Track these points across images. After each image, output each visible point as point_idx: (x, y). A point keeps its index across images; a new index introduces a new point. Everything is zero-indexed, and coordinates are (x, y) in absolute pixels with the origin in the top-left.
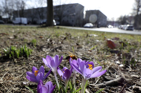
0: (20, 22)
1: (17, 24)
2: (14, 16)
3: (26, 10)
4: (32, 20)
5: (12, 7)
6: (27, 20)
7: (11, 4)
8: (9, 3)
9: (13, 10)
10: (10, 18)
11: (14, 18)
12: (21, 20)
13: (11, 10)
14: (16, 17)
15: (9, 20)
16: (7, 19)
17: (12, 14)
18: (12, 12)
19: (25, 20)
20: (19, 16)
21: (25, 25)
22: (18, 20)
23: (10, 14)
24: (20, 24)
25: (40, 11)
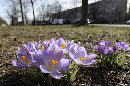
0: (57, 22)
1: (55, 25)
2: (52, 18)
3: (62, 12)
4: (67, 20)
5: (52, 12)
6: (63, 20)
7: (51, 9)
8: (50, 9)
9: (53, 13)
10: (50, 20)
11: (53, 20)
12: (58, 21)
13: (51, 13)
14: (54, 19)
15: (49, 22)
16: (48, 21)
18: (51, 15)
19: (61, 21)
20: (56, 18)
21: (61, 25)
22: (56, 21)
23: (50, 17)
24: (57, 24)
25: (74, 11)
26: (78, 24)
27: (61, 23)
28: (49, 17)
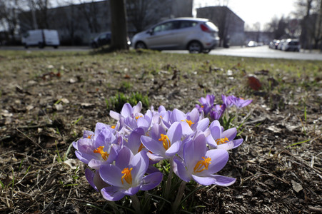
0: (41, 40)
1: (33, 46)
2: (21, 25)
4: (72, 35)
5: (16, 4)
6: (59, 35)
9: (19, 9)
10: (12, 31)
11: (24, 31)
12: (44, 37)
13: (13, 9)
14: (29, 29)
15: (10, 36)
16: (4, 33)
17: (18, 21)
18: (16, 16)
19: (52, 36)
20: (36, 26)
21: (55, 47)
22: (35, 35)
23: (13, 22)
24: (43, 45)
25: (88, 10)
26: (106, 47)
27: (56, 41)
28: (8, 20)
